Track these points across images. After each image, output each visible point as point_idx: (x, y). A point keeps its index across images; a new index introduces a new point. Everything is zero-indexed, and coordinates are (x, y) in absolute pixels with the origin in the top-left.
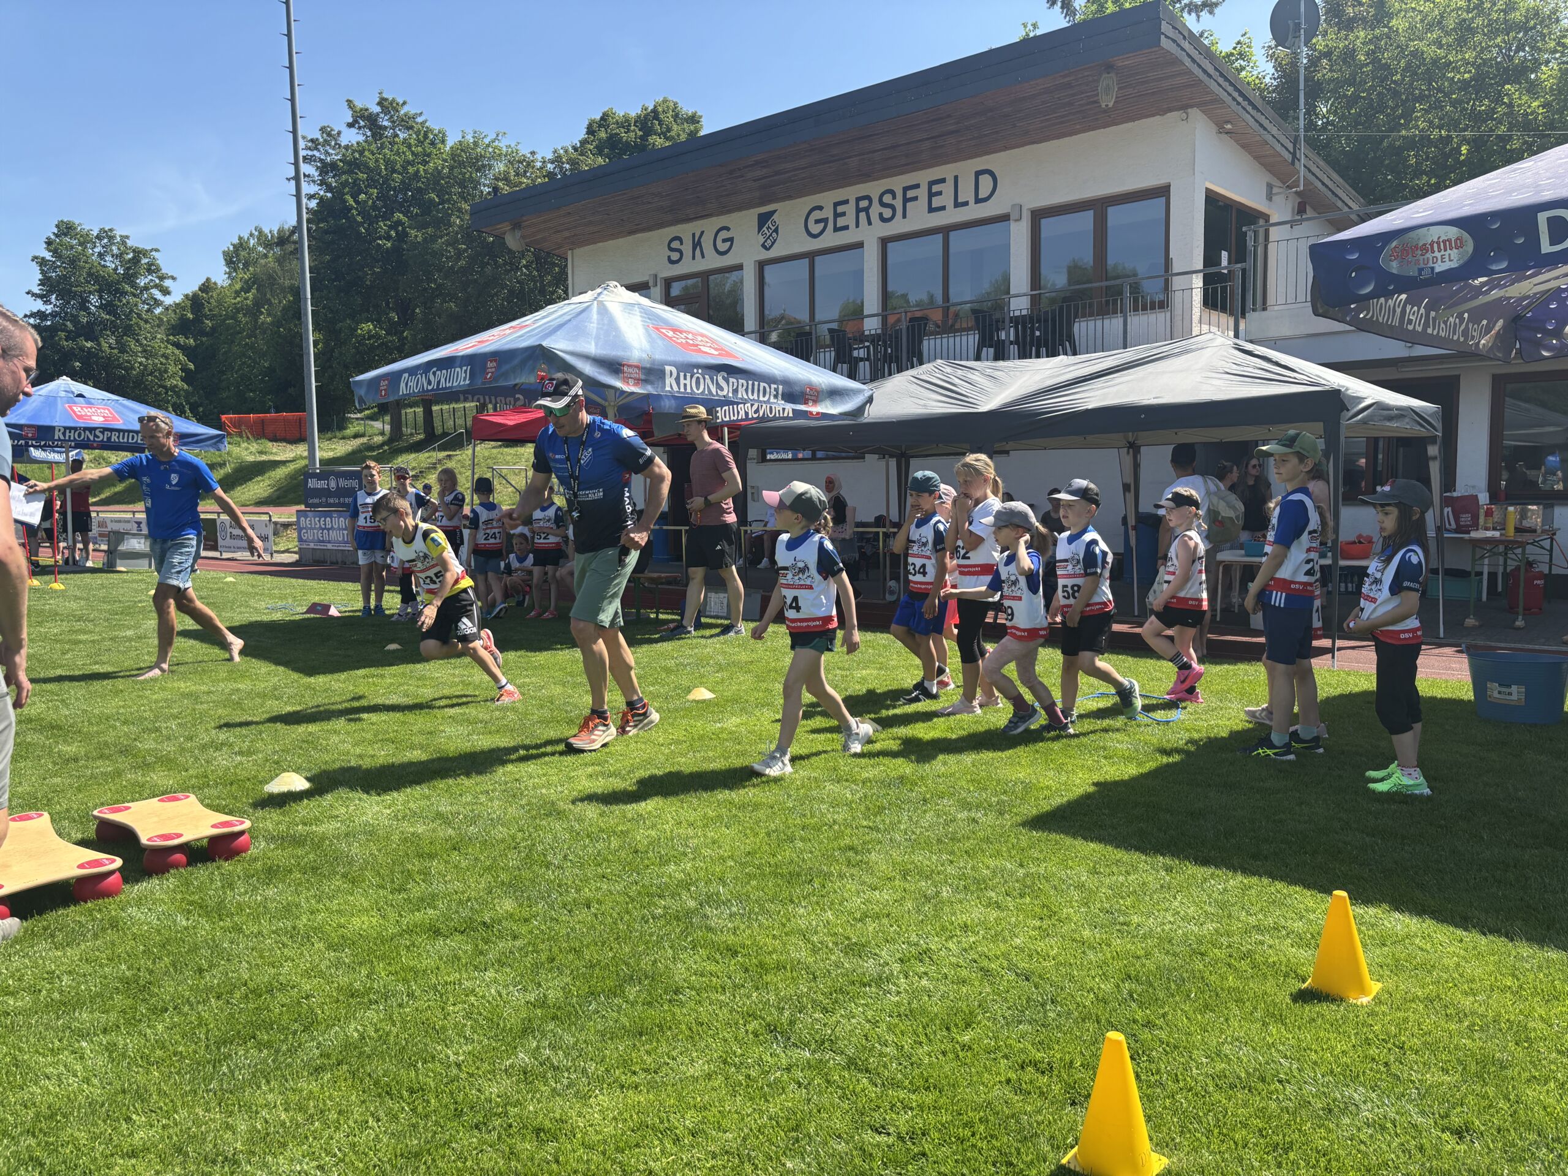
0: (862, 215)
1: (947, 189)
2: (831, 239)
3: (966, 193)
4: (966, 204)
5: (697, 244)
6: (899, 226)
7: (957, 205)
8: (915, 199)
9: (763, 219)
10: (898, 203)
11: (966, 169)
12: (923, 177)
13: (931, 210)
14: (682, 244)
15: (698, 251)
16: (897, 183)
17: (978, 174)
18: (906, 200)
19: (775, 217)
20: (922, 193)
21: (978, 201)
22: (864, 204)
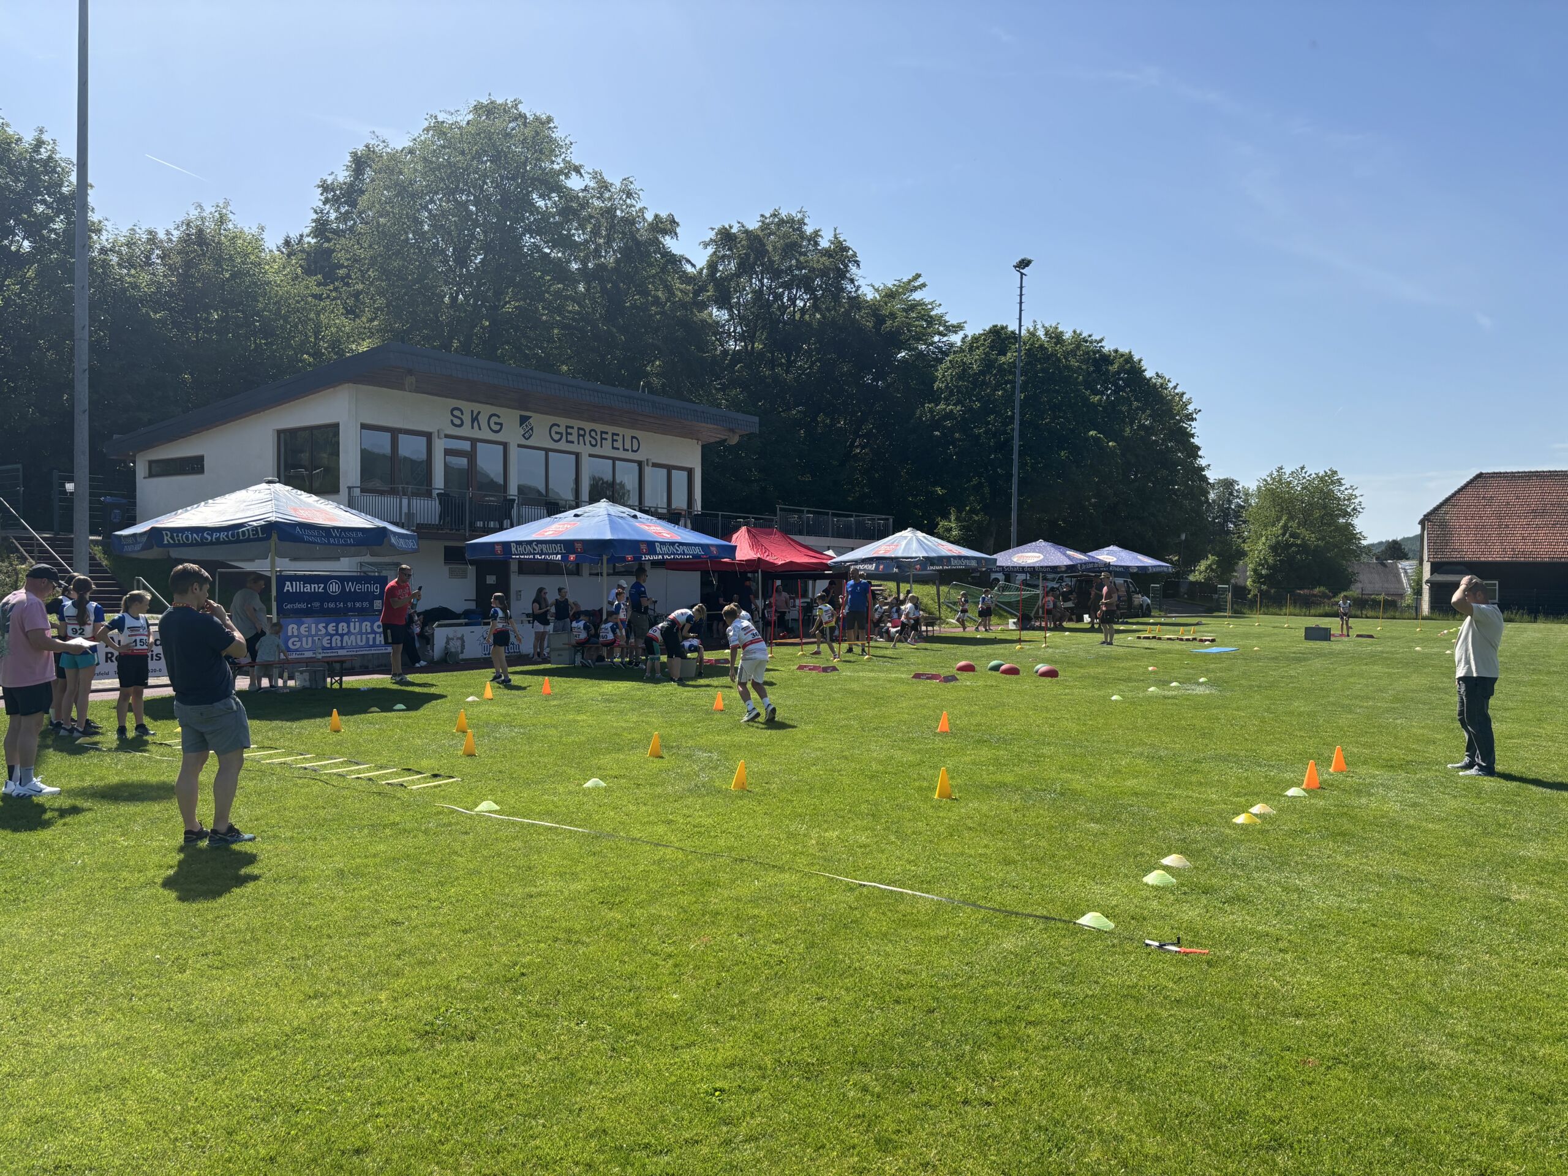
0: (581, 438)
1: (620, 439)
2: (563, 445)
3: (628, 446)
4: (628, 450)
5: (475, 419)
6: (597, 451)
7: (624, 450)
8: (606, 439)
9: (523, 420)
10: (598, 438)
11: (629, 433)
12: (611, 429)
13: (613, 448)
14: (462, 414)
15: (476, 424)
16: (599, 427)
17: (633, 437)
18: (602, 439)
19: (531, 420)
20: (609, 436)
21: (633, 451)
22: (582, 432)
